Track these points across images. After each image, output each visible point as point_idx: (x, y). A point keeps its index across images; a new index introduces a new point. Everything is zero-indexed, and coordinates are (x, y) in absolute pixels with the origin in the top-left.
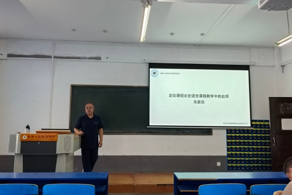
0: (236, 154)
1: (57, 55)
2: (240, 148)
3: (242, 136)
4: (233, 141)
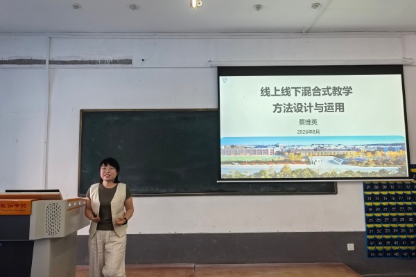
0: (383, 228)
1: (55, 59)
2: (390, 217)
3: (393, 195)
4: (377, 204)
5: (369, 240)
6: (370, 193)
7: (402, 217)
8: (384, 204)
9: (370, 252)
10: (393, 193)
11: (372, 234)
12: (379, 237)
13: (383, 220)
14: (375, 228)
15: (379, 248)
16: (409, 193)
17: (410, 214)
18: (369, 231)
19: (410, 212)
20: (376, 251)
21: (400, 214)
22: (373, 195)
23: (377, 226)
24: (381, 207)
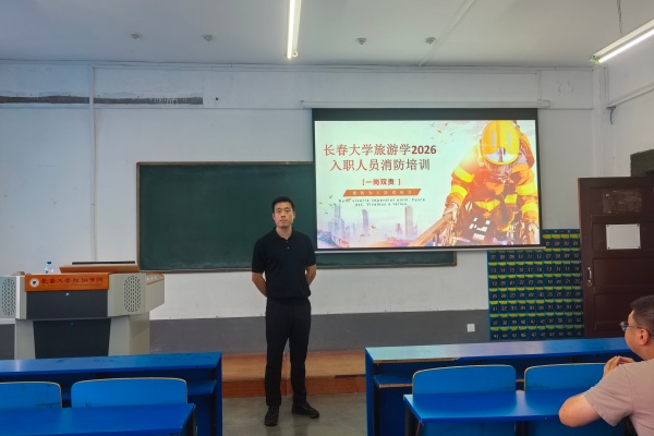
2: (517, 292)
3: (522, 266)
4: (503, 277)
5: (493, 320)
6: (495, 264)
7: (531, 291)
8: (511, 276)
9: (493, 333)
10: (522, 263)
11: (495, 312)
12: (504, 316)
13: (509, 295)
14: (499, 305)
15: (504, 329)
16: (540, 263)
17: (541, 288)
18: (492, 309)
19: (541, 285)
20: (500, 333)
21: (529, 289)
22: (498, 266)
23: (502, 302)
24: (507, 280)
